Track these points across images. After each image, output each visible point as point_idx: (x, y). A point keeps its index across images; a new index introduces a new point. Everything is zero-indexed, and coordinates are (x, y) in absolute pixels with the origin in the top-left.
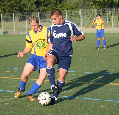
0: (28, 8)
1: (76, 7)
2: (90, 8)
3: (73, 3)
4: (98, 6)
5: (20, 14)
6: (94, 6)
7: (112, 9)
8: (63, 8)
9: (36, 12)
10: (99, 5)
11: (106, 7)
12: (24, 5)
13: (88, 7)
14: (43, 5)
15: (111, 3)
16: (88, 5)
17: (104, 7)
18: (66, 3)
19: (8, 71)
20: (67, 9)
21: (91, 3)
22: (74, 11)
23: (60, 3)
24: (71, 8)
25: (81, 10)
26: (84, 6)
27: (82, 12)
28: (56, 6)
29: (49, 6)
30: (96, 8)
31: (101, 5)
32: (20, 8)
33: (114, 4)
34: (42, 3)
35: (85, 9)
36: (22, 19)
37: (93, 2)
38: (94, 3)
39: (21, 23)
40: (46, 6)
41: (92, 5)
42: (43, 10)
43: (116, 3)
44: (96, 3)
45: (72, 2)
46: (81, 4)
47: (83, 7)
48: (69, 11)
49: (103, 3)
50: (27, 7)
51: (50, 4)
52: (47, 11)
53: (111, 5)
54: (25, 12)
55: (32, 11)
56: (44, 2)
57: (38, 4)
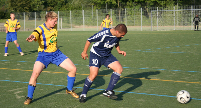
0: (37, 8)
1: (80, 8)
2: (92, 9)
3: (77, 4)
4: (99, 7)
5: (30, 13)
6: (95, 7)
7: (111, 10)
8: (68, 8)
9: (44, 12)
11: (106, 8)
12: (34, 5)
13: (90, 8)
14: (51, 6)
15: (110, 4)
16: (90, 6)
17: (104, 8)
18: (71, 4)
19: (19, 64)
20: (72, 10)
21: (93, 4)
22: (78, 11)
23: (65, 4)
24: (75, 9)
25: (84, 10)
26: (86, 6)
27: (85, 12)
28: (62, 7)
29: (56, 6)
30: (97, 9)
31: (102, 6)
32: (30, 8)
34: (49, 4)
35: (88, 9)
36: (32, 18)
38: (95, 4)
39: (31, 21)
40: (53, 6)
41: (93, 6)
42: (51, 10)
43: (114, 4)
44: (97, 4)
46: (84, 5)
48: (73, 11)
49: (103, 4)
50: (36, 8)
51: (56, 5)
52: (53, 10)
53: (111, 6)
54: (34, 11)
55: (41, 11)
56: (52, 3)
57: (46, 4)
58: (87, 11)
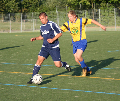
0: (12, 9)
1: (54, 9)
2: (66, 10)
3: (51, 5)
4: (73, 8)
5: (5, 15)
6: (69, 8)
7: (85, 10)
8: (42, 10)
9: (19, 13)
10: (74, 7)
11: (80, 9)
12: (8, 7)
13: (64, 9)
14: (25, 7)
15: (84, 5)
16: (64, 7)
17: (78, 9)
18: (45, 6)
20: (46, 11)
21: (67, 5)
22: (52, 12)
23: (40, 6)
24: (49, 10)
25: (58, 12)
26: (61, 8)
27: (59, 13)
28: (36, 8)
29: (31, 8)
31: (76, 7)
32: (5, 9)
33: (87, 6)
34: (24, 5)
35: (62, 10)
37: (68, 4)
38: (70, 5)
40: (27, 8)
41: (68, 7)
42: (25, 12)
43: (88, 5)
44: (71, 5)
45: (50, 5)
46: (58, 6)
49: (77, 5)
50: (10, 9)
51: (31, 6)
52: (28, 12)
53: (85, 7)
54: (9, 13)
55: (15, 12)
56: (26, 5)
57: (20, 6)
58: (62, 12)
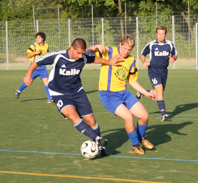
1: (28, 15)
2: (56, 18)
3: (22, 6)
4: (74, 12)
6: (64, 13)
7: (102, 19)
10: (76, 11)
11: (91, 15)
13: (53, 14)
15: (100, 7)
16: (53, 11)
17: (86, 16)
18: (7, 6)
20: (9, 19)
21: (59, 6)
24: (17, 17)
25: (37, 21)
26: (44, 12)
27: (39, 24)
30: (70, 17)
31: (81, 11)
33: (107, 10)
35: (47, 18)
37: (62, 3)
38: (65, 6)
41: (61, 10)
43: (110, 7)
44: (69, 6)
45: (19, 4)
46: (38, 8)
47: (42, 14)
48: (13, 22)
49: (83, 6)
53: (102, 11)
